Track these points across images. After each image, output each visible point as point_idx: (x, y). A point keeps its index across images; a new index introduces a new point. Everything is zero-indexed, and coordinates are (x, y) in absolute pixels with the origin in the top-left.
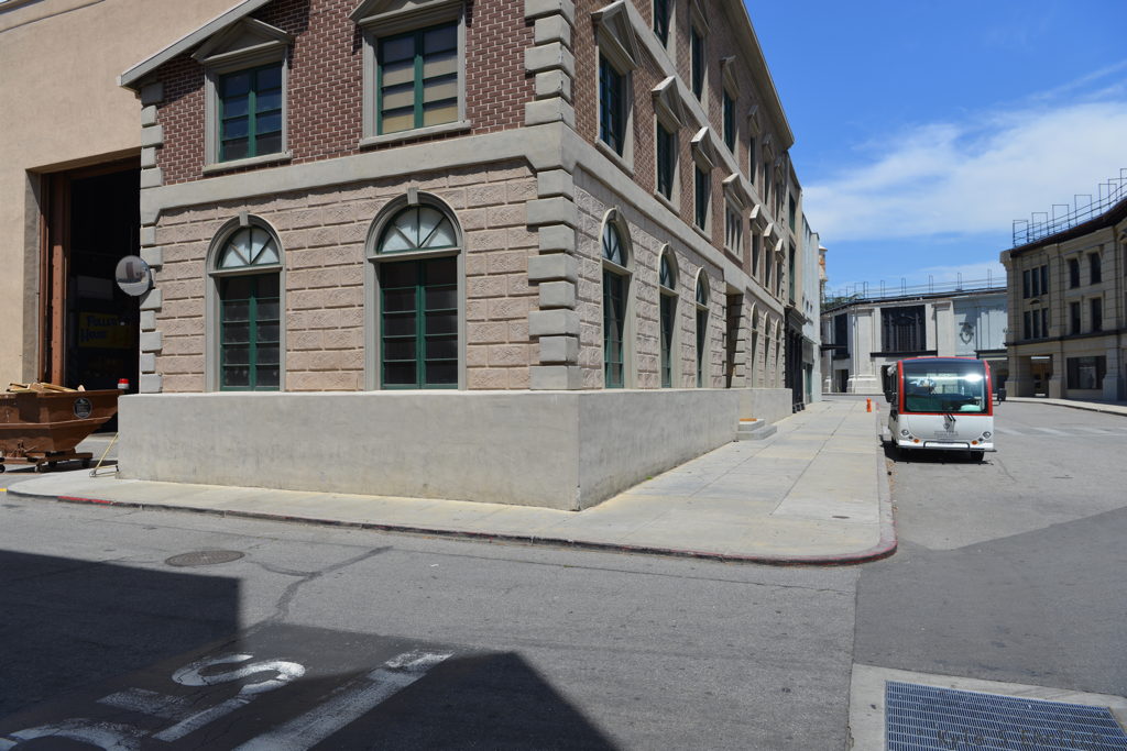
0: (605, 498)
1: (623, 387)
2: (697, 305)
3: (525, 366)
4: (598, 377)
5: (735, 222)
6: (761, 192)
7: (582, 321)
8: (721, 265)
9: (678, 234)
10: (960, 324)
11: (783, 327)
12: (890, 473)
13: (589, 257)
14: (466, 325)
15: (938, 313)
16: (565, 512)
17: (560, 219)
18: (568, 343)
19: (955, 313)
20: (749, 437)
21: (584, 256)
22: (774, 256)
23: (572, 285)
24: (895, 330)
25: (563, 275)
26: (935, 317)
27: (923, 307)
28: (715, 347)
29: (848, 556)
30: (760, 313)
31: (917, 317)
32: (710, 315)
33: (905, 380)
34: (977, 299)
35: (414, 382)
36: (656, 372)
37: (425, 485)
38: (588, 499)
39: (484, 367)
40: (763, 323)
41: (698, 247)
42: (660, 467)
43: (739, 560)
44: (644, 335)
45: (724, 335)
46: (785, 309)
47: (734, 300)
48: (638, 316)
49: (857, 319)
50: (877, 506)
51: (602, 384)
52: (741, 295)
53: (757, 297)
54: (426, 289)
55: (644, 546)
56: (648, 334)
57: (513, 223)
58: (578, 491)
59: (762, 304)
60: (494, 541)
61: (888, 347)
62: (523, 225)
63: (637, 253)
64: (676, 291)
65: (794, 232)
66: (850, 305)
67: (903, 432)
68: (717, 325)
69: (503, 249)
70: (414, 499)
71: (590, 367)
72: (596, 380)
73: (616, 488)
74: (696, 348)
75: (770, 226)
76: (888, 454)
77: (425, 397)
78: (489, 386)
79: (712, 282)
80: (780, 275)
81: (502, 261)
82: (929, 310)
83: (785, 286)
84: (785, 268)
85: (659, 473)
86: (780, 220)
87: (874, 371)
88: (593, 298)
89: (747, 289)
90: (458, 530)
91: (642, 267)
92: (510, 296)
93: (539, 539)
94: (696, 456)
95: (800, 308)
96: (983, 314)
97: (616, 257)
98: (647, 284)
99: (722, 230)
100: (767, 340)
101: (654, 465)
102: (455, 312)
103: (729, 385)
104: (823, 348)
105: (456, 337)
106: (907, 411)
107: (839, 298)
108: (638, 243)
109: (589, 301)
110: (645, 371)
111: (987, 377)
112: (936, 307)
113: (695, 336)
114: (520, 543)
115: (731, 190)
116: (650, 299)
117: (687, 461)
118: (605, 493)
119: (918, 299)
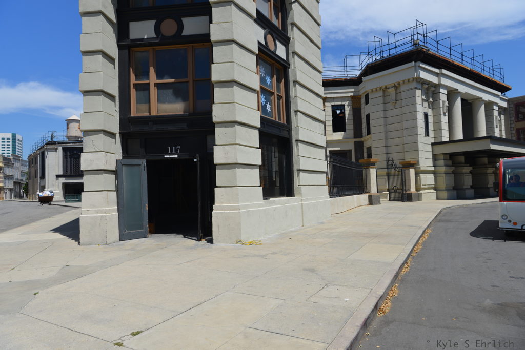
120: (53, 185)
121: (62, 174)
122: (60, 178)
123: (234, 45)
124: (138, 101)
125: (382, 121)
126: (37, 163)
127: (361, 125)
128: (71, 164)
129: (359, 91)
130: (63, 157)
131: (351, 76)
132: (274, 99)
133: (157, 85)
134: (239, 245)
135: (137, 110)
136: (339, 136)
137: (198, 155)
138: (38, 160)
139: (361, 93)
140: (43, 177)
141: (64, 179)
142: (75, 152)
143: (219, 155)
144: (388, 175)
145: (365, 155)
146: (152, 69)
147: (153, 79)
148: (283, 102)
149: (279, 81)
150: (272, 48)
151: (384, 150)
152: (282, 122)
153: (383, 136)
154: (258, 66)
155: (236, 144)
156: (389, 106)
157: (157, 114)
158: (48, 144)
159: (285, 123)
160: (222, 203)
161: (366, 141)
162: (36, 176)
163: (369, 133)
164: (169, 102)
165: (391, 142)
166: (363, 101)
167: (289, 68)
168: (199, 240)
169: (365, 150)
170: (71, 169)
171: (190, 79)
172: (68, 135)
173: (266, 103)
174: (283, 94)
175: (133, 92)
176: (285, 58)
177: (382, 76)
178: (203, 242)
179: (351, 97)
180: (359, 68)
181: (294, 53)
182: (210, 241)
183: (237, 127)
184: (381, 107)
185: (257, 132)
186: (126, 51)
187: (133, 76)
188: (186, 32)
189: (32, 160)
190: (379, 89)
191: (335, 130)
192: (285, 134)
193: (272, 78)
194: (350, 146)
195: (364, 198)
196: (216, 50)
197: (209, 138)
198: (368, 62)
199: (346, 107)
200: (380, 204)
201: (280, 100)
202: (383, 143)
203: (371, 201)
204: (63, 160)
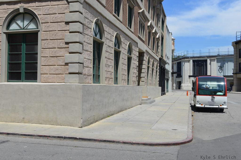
0: (92, 123)
1: (100, 83)
2: (128, 55)
3: (63, 74)
4: (90, 79)
5: (142, 27)
6: (152, 16)
7: (85, 58)
8: (137, 42)
9: (122, 29)
10: (219, 66)
11: (158, 65)
12: (192, 116)
13: (88, 35)
14: (41, 58)
15: (211, 62)
16: (76, 128)
17: (77, 21)
18: (79, 66)
19: (217, 63)
20: (145, 103)
21: (86, 34)
22: (156, 39)
23: (81, 45)
24: (197, 68)
25: (78, 41)
26: (210, 64)
27: (207, 60)
28: (134, 71)
29: (176, 142)
30: (151, 60)
31: (205, 64)
32: (132, 59)
33: (199, 84)
34: (224, 58)
35: (20, 79)
36: (112, 78)
37: (24, 118)
38: (85, 124)
39: (47, 74)
40: (151, 63)
41: (128, 34)
42: (113, 113)
43: (138, 144)
44: (108, 65)
45: (137, 66)
46: (159, 59)
47: (141, 54)
48: (106, 58)
49: (184, 64)
50: (187, 126)
51: (92, 82)
52: (144, 53)
53: (149, 54)
54: (26, 44)
55: (105, 139)
56: (109, 64)
57: (59, 21)
58: (82, 120)
59: (151, 56)
60: (49, 138)
61: (195, 74)
62: (64, 22)
63: (106, 35)
64: (120, 50)
65: (163, 31)
66: (182, 59)
67: (197, 102)
68: (135, 63)
69: (56, 31)
70: (19, 123)
71: (87, 75)
72: (90, 80)
73: (96, 120)
74: (127, 71)
75: (155, 29)
76: (192, 109)
77: (24, 85)
78: (49, 81)
79: (133, 47)
80: (158, 46)
81: (55, 35)
82: (209, 61)
83: (160, 50)
84: (160, 44)
85: (112, 115)
86: (158, 27)
87: (190, 82)
88: (89, 50)
89: (146, 50)
90: (35, 134)
91: (108, 40)
92: (58, 48)
93: (66, 137)
94: (126, 109)
95: (165, 59)
96: (226, 63)
97: (98, 36)
98: (109, 46)
99: (137, 29)
100: (153, 69)
101: (110, 112)
102: (37, 54)
103: (139, 85)
104: (173, 73)
105: (37, 63)
106: (199, 94)
107: (179, 56)
108: (106, 32)
109: (88, 51)
110: (108, 78)
111: (225, 83)
112: (211, 60)
113: (127, 66)
114: (59, 139)
115: (141, 15)
116: (110, 52)
117: (122, 111)
118: (92, 121)
119: (205, 57)
120: (187, 81)
121: (192, 75)
122: (191, 78)
128: (197, 69)
130: (193, 65)
138: (175, 66)
142: (200, 63)
158: (184, 58)
170: (197, 72)
204: (193, 67)
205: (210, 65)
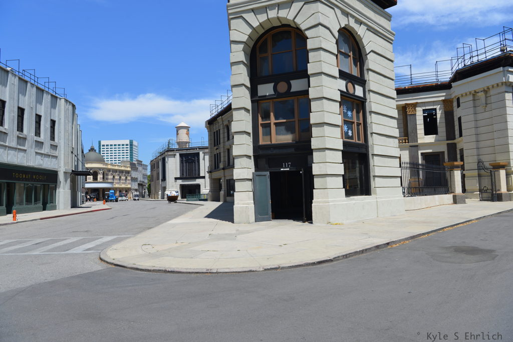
15: (205, 156)
24: (186, 166)
31: (196, 159)
49: (168, 159)
61: (183, 174)
66: (166, 152)
82: (201, 155)
119: (196, 149)
120: (173, 186)
121: (179, 176)
122: (178, 181)
123: (324, 100)
124: (263, 135)
125: (472, 124)
126: (158, 167)
127: (453, 128)
129: (451, 95)
130: (180, 162)
131: (442, 80)
132: (355, 126)
133: (276, 124)
134: (329, 225)
135: (263, 140)
136: (431, 139)
137: (302, 169)
138: (160, 164)
139: (453, 96)
140: (164, 179)
141: (181, 181)
142: (190, 157)
143: (316, 169)
144: (479, 176)
145: (459, 156)
146: (272, 114)
147: (273, 120)
148: (361, 128)
149: (358, 112)
150: (351, 91)
151: (475, 152)
152: (361, 142)
153: (474, 138)
154: (342, 106)
155: (326, 162)
156: (479, 109)
157: (277, 143)
158: (168, 151)
159: (364, 143)
160: (318, 199)
161: (459, 142)
162: (158, 179)
163: (461, 135)
164: (283, 134)
165: (482, 144)
166: (455, 104)
167: (366, 102)
168: (304, 222)
169: (458, 152)
170: (186, 172)
171: (296, 119)
172: (178, 141)
173: (348, 130)
174: (361, 121)
175: (260, 129)
176: (362, 95)
177: (471, 81)
178: (307, 223)
179: (443, 101)
180: (450, 72)
181: (370, 91)
182: (312, 223)
183: (327, 152)
184: (471, 110)
185: (341, 153)
186: (256, 104)
187: (260, 119)
188: (293, 90)
189: (154, 165)
190: (468, 93)
191: (427, 133)
192: (363, 151)
193: (352, 111)
194: (443, 148)
195: (448, 198)
196: (313, 104)
197: (309, 157)
198: (458, 68)
199: (438, 111)
200: (465, 203)
201: (359, 126)
202: (474, 145)
203: (455, 201)
204: (180, 165)
205: (203, 161)
